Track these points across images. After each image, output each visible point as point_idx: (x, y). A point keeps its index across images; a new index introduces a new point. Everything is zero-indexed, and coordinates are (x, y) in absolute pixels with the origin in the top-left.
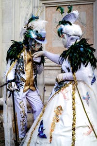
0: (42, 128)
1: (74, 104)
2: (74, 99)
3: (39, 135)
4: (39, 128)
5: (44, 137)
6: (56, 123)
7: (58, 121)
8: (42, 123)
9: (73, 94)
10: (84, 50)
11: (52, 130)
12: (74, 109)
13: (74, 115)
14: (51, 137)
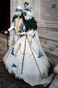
0: (13, 51)
2: (26, 42)
3: (12, 53)
7: (19, 49)
8: (13, 49)
9: (26, 40)
10: (31, 24)
11: (16, 53)
12: (25, 46)
13: (25, 48)
14: (16, 56)
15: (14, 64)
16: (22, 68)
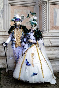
0: (27, 62)
1: (38, 52)
3: (27, 65)
4: (26, 62)
5: (30, 65)
6: (33, 59)
8: (26, 60)
11: (32, 62)
14: (33, 65)
15: (34, 73)
16: (43, 73)
